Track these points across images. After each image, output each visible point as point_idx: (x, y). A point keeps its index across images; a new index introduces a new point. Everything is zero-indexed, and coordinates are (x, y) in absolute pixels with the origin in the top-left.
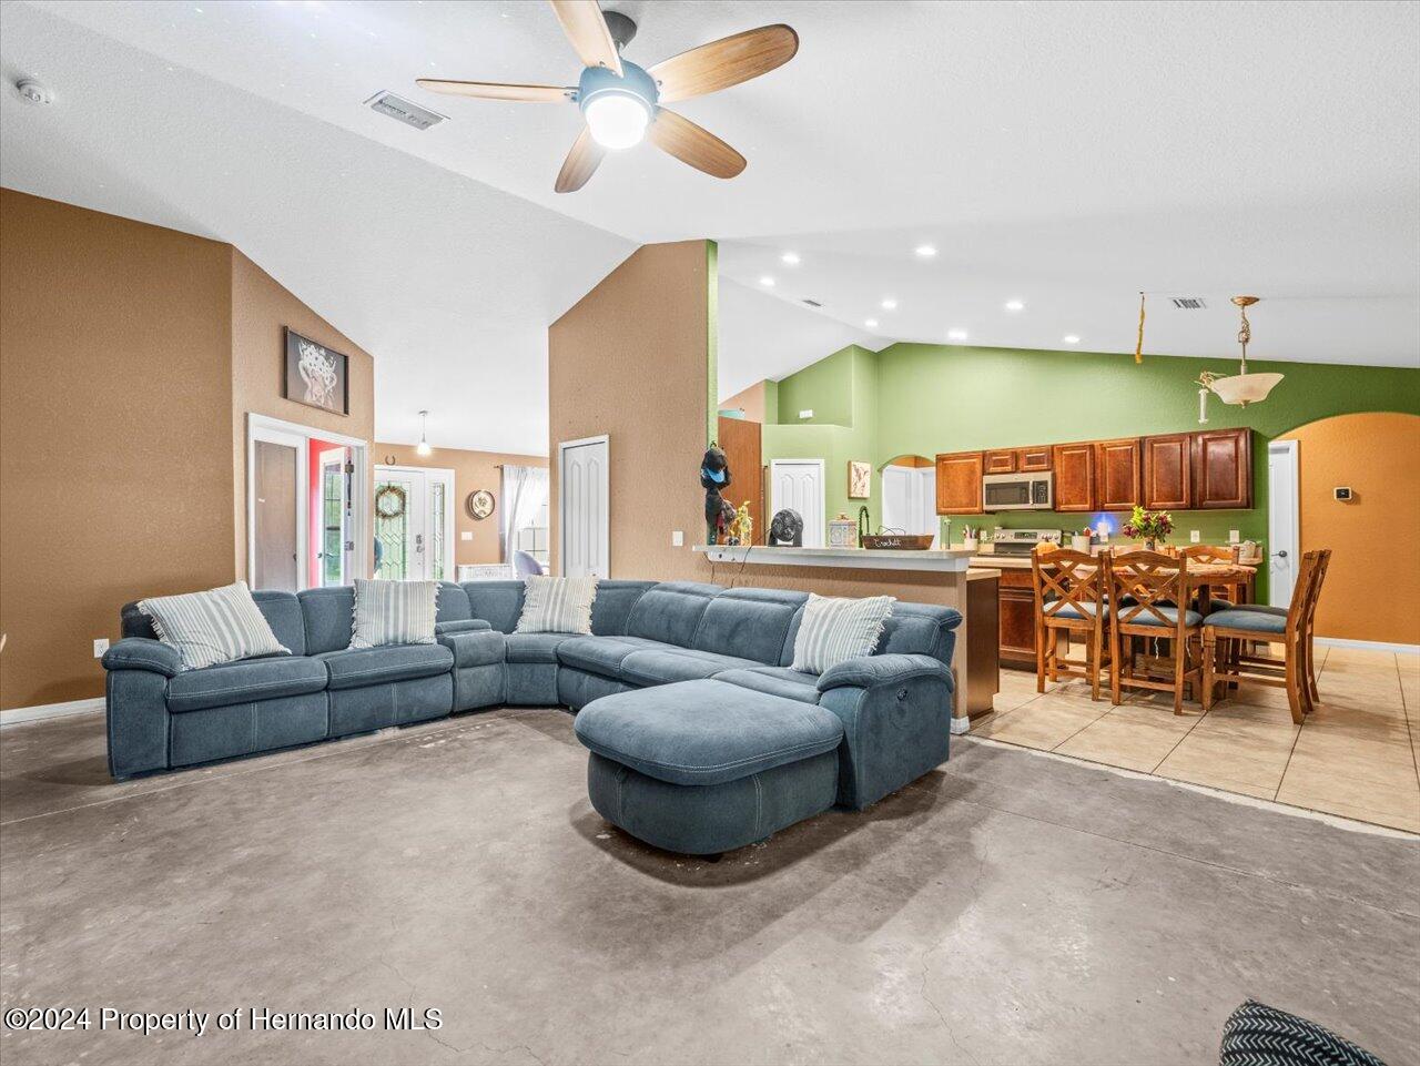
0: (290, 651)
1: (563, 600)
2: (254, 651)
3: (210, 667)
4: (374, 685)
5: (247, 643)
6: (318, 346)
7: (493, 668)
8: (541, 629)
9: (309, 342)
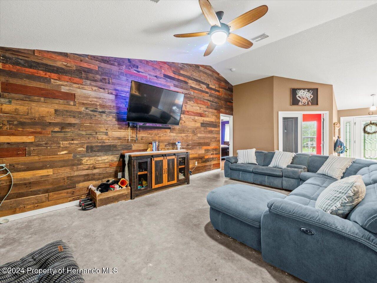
0: (257, 164)
1: (332, 165)
2: (250, 162)
3: (242, 164)
4: (262, 175)
5: (248, 160)
6: (304, 89)
7: (295, 180)
8: (322, 173)
9: (300, 89)
